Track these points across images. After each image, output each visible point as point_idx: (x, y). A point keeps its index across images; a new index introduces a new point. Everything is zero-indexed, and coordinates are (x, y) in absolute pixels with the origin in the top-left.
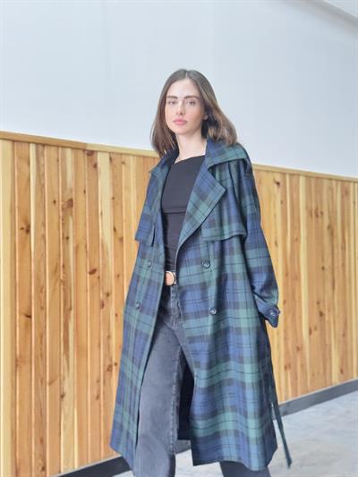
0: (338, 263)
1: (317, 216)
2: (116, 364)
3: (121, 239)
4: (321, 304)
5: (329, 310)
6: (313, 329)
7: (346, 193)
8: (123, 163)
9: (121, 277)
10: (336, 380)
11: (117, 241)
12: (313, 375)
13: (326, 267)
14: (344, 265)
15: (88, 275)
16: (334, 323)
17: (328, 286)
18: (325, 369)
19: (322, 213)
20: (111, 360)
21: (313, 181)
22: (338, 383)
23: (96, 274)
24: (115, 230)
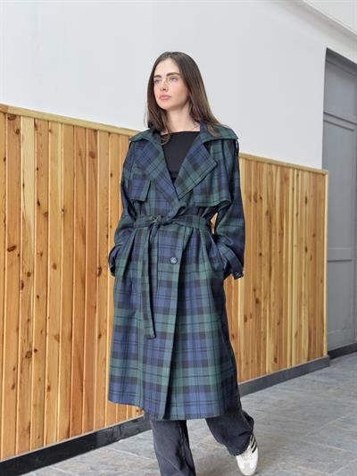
0: (275, 251)
1: (256, 201)
2: (36, 351)
3: (46, 214)
4: (257, 291)
5: (265, 298)
6: (248, 317)
7: (285, 179)
8: (50, 131)
9: (44, 256)
10: (269, 368)
11: (42, 217)
12: (247, 363)
13: (263, 253)
14: (281, 252)
15: (6, 252)
16: (270, 311)
17: (265, 272)
18: (259, 357)
19: (261, 198)
20: (31, 346)
21: (253, 164)
22: (272, 372)
23: (16, 252)
24: (39, 203)
